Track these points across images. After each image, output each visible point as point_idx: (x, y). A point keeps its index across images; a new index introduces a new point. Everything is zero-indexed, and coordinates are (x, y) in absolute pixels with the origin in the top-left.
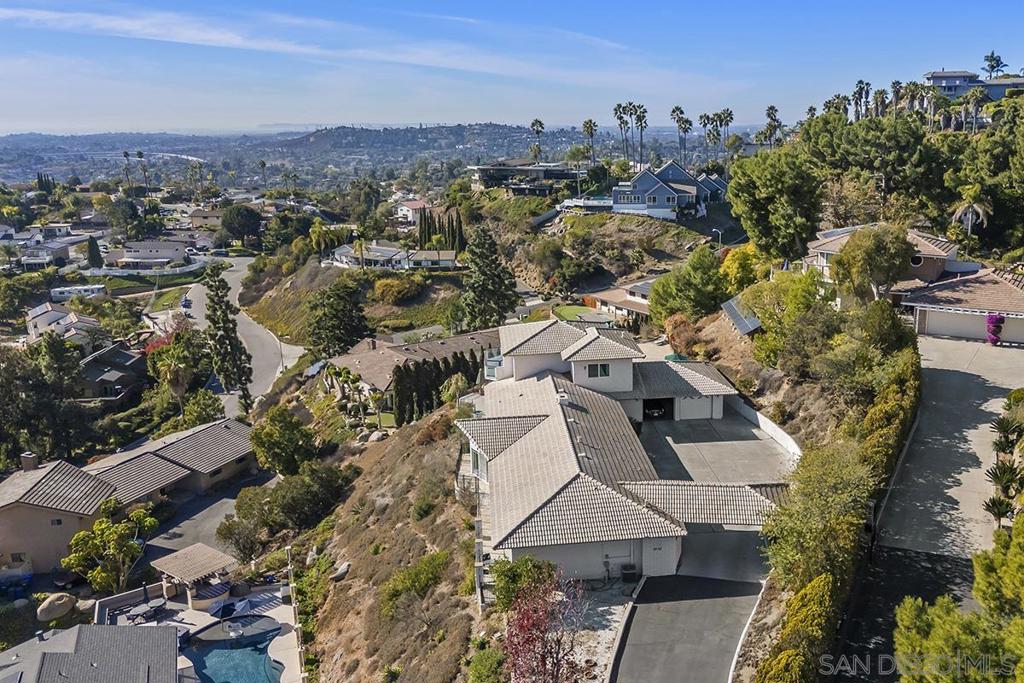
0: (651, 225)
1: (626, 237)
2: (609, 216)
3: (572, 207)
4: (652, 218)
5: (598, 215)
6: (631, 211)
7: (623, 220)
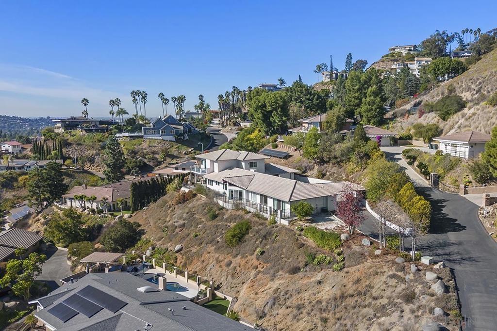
0: (165, 143)
1: (153, 149)
2: (143, 140)
3: (121, 137)
4: (164, 140)
5: (136, 140)
6: (153, 138)
7: (150, 142)
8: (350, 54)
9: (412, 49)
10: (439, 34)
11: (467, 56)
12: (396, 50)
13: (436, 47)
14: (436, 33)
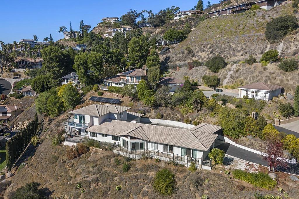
8: (82, 21)
9: (117, 20)
10: (132, 12)
11: (148, 26)
12: (107, 20)
13: (131, 20)
14: (130, 11)
